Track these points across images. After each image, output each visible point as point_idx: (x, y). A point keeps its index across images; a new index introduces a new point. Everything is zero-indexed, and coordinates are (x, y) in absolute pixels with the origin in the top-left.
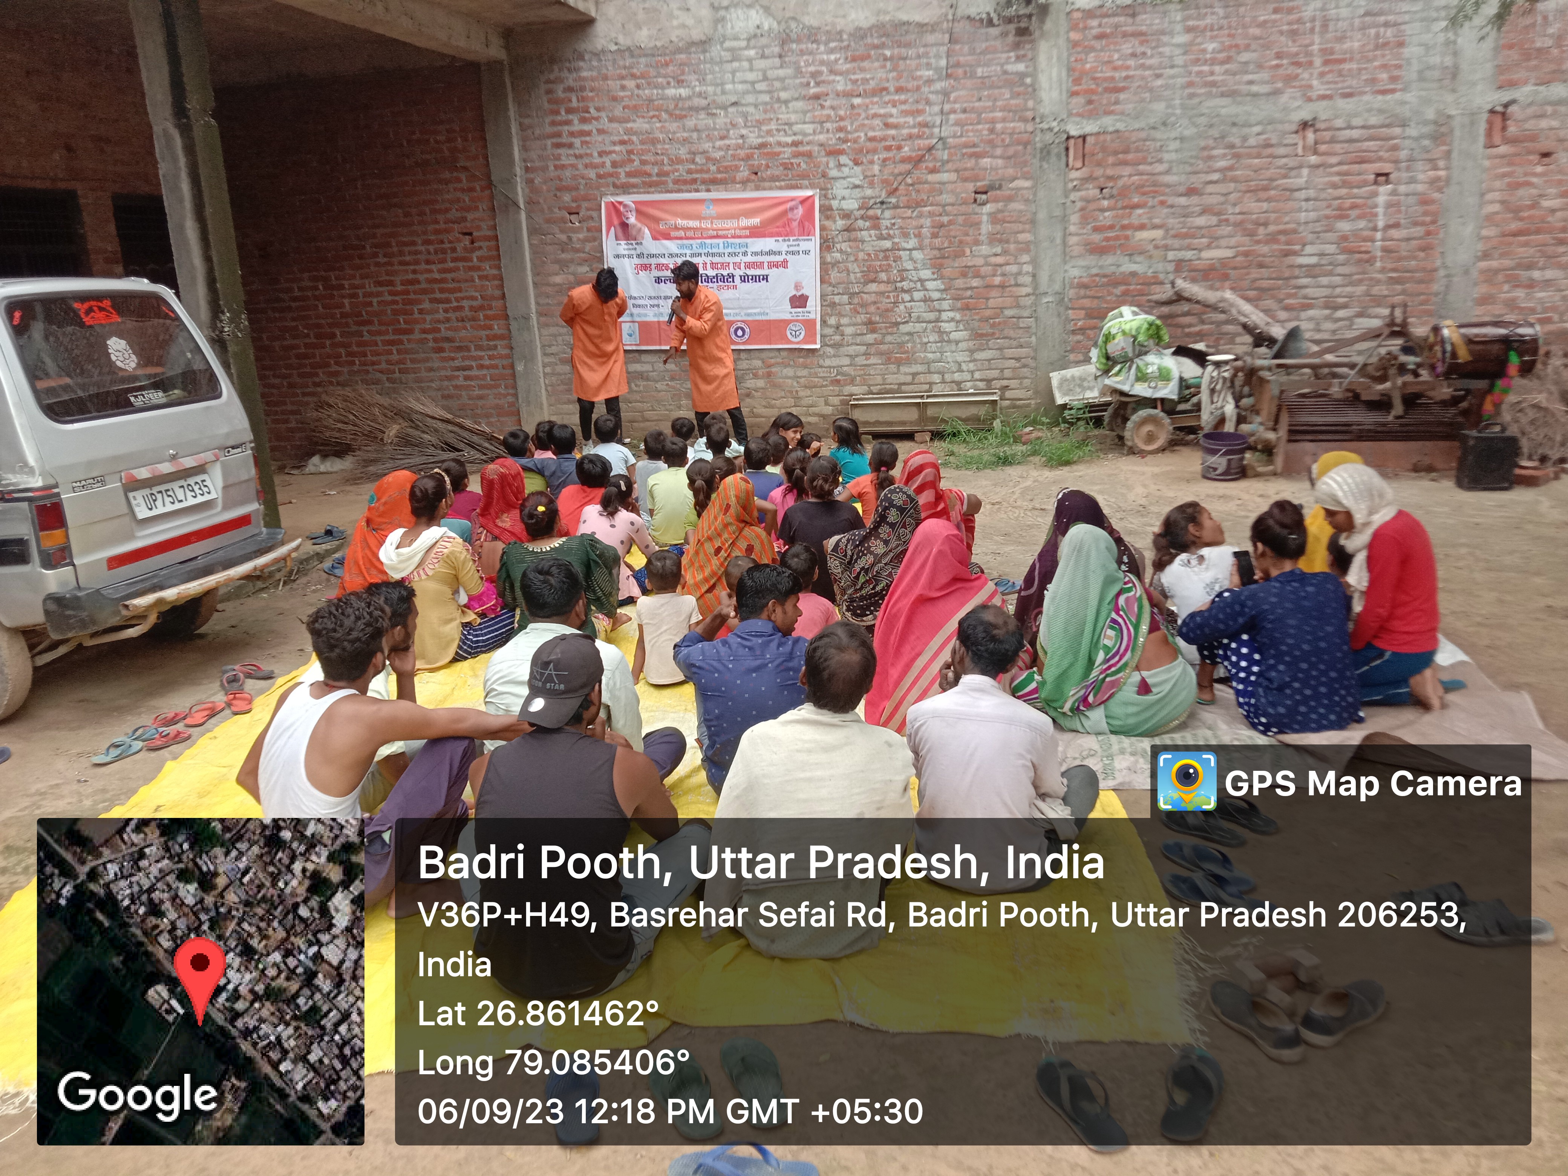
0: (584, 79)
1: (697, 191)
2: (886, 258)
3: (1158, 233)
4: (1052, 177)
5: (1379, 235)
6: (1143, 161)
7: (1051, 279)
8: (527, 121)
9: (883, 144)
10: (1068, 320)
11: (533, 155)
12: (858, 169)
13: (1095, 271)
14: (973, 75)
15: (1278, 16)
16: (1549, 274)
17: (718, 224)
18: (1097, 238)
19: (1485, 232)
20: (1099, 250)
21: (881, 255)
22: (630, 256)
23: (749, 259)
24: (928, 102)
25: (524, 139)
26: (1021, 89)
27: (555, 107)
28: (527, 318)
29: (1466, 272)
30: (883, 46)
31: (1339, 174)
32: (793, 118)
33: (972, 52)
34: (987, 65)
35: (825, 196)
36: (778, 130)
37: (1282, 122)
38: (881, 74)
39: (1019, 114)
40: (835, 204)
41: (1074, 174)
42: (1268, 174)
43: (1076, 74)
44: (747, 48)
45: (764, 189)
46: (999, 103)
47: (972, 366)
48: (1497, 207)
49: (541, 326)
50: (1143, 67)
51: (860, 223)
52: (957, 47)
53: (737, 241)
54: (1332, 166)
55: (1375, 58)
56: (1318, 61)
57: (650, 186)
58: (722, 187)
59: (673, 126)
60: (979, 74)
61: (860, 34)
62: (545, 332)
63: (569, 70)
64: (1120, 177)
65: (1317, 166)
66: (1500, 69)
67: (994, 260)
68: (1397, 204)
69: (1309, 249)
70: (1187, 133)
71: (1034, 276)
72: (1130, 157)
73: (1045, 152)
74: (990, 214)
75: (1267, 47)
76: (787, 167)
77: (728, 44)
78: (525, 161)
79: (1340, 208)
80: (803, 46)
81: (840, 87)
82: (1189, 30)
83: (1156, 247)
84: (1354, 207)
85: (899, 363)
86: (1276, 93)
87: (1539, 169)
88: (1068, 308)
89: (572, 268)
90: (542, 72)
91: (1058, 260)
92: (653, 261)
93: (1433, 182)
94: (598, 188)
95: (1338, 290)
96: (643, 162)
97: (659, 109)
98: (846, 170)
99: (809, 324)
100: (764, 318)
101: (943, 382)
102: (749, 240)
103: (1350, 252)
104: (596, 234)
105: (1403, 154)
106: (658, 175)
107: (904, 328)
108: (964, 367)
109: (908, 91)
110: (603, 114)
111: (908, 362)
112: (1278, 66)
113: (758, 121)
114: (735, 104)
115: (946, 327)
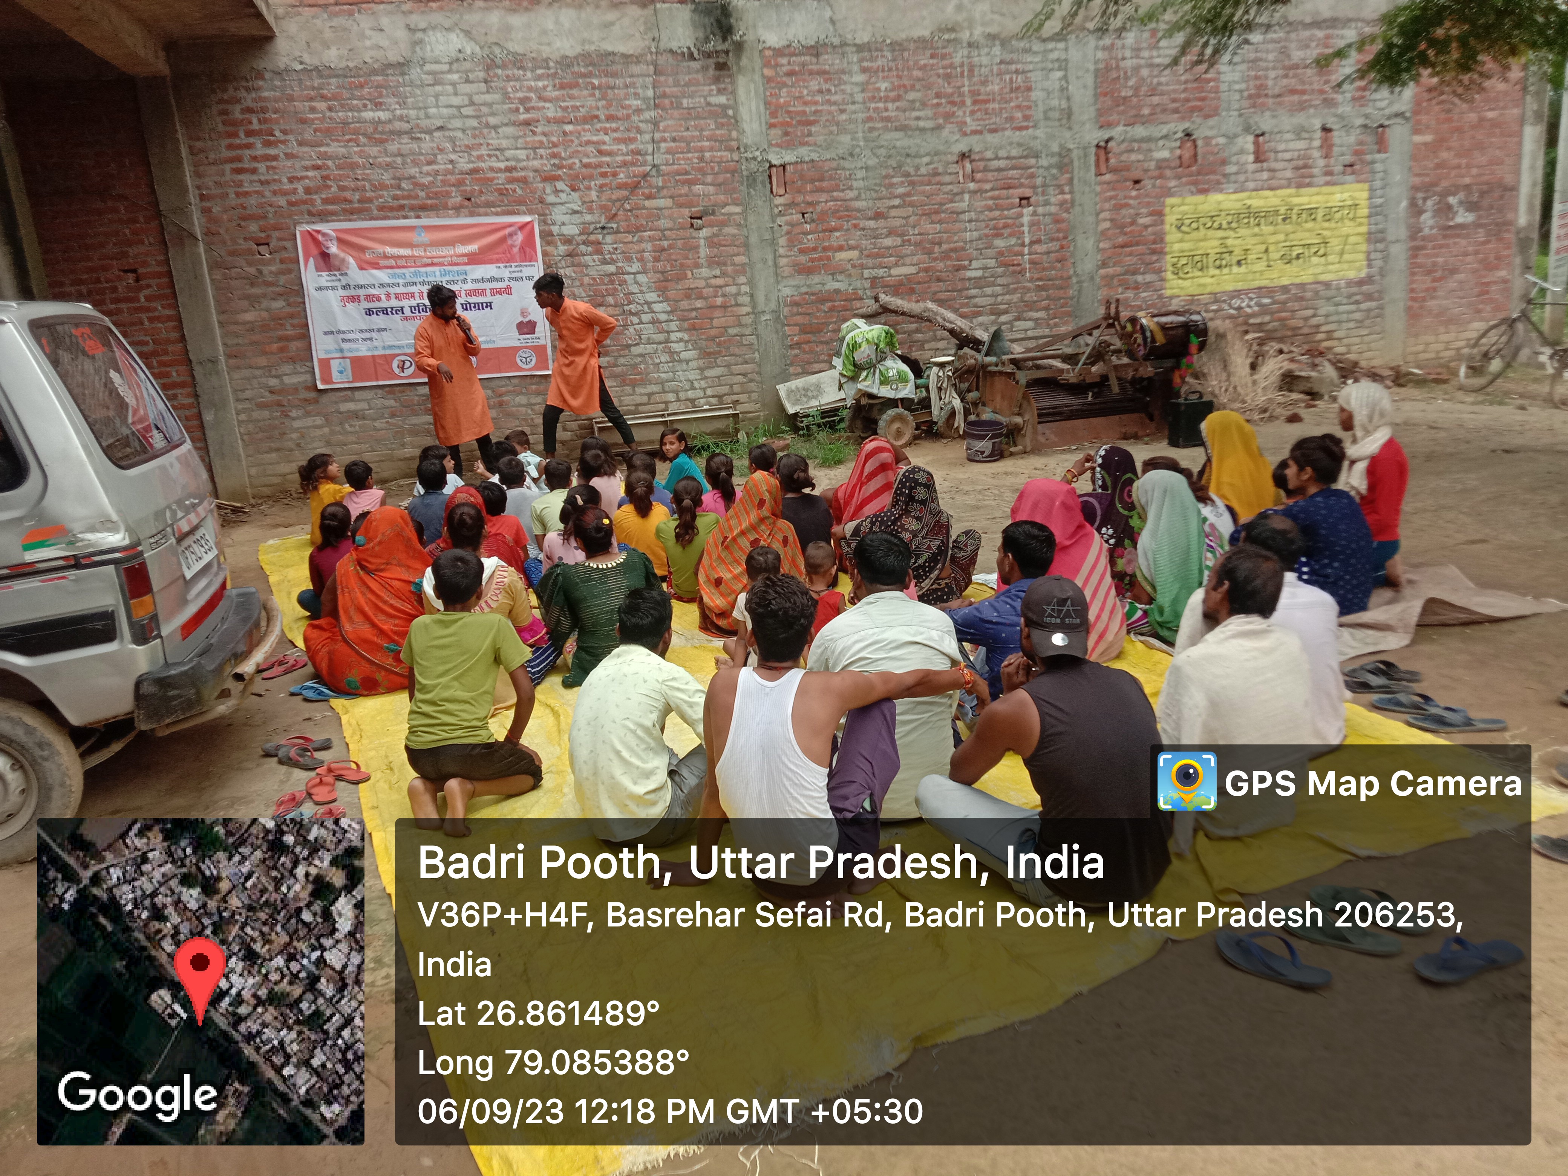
0: (264, 99)
1: (405, 217)
2: (612, 282)
3: (854, 254)
4: (760, 203)
5: (1026, 250)
6: (836, 188)
7: (767, 299)
8: (199, 144)
9: (599, 170)
10: (785, 336)
11: (209, 181)
12: (575, 195)
13: (804, 290)
14: (679, 106)
15: (935, 61)
16: (1149, 278)
17: (433, 252)
18: (803, 259)
19: (1102, 245)
20: (806, 271)
21: (606, 280)
22: (333, 288)
23: (469, 286)
24: (639, 131)
25: (196, 165)
26: (724, 120)
27: (230, 129)
28: (214, 361)
29: (1092, 279)
30: (590, 75)
31: (992, 198)
32: (504, 143)
33: (677, 84)
34: (691, 96)
35: (545, 222)
36: (489, 156)
37: (945, 154)
38: (591, 102)
39: (724, 143)
40: (555, 229)
41: (779, 201)
42: (938, 199)
43: (773, 109)
44: (450, 71)
45: (479, 215)
46: (705, 133)
47: (703, 383)
48: (1107, 225)
49: (231, 369)
50: (829, 102)
51: (583, 248)
52: (662, 79)
53: (456, 268)
54: (986, 191)
55: (1011, 100)
56: (969, 102)
57: (351, 213)
58: (432, 213)
59: (374, 151)
60: (685, 105)
61: (565, 62)
62: (236, 375)
63: (247, 89)
64: (818, 203)
65: (975, 192)
66: (1100, 113)
67: (714, 282)
68: (1039, 223)
69: (975, 264)
70: (871, 163)
71: (752, 296)
72: (825, 184)
73: (751, 180)
74: (706, 238)
75: (928, 87)
76: (501, 192)
77: (428, 67)
78: (198, 188)
79: (995, 228)
80: (510, 72)
81: (550, 114)
82: (864, 70)
83: (854, 266)
84: (1005, 226)
85: (634, 384)
86: (939, 128)
87: (1134, 193)
88: (784, 325)
89: (265, 304)
90: (213, 91)
91: (772, 280)
92: (362, 292)
93: (1062, 204)
94: (290, 216)
95: (1000, 298)
96: (342, 188)
97: (356, 132)
98: (563, 196)
99: (540, 351)
100: (491, 346)
101: (678, 400)
102: (468, 268)
103: (1006, 265)
104: (291, 266)
105: (1039, 181)
106: (359, 201)
107: (635, 350)
108: (696, 385)
109: (619, 119)
110: (291, 137)
111: (644, 382)
112: (938, 105)
113: (467, 146)
114: (441, 128)
115: (677, 347)
